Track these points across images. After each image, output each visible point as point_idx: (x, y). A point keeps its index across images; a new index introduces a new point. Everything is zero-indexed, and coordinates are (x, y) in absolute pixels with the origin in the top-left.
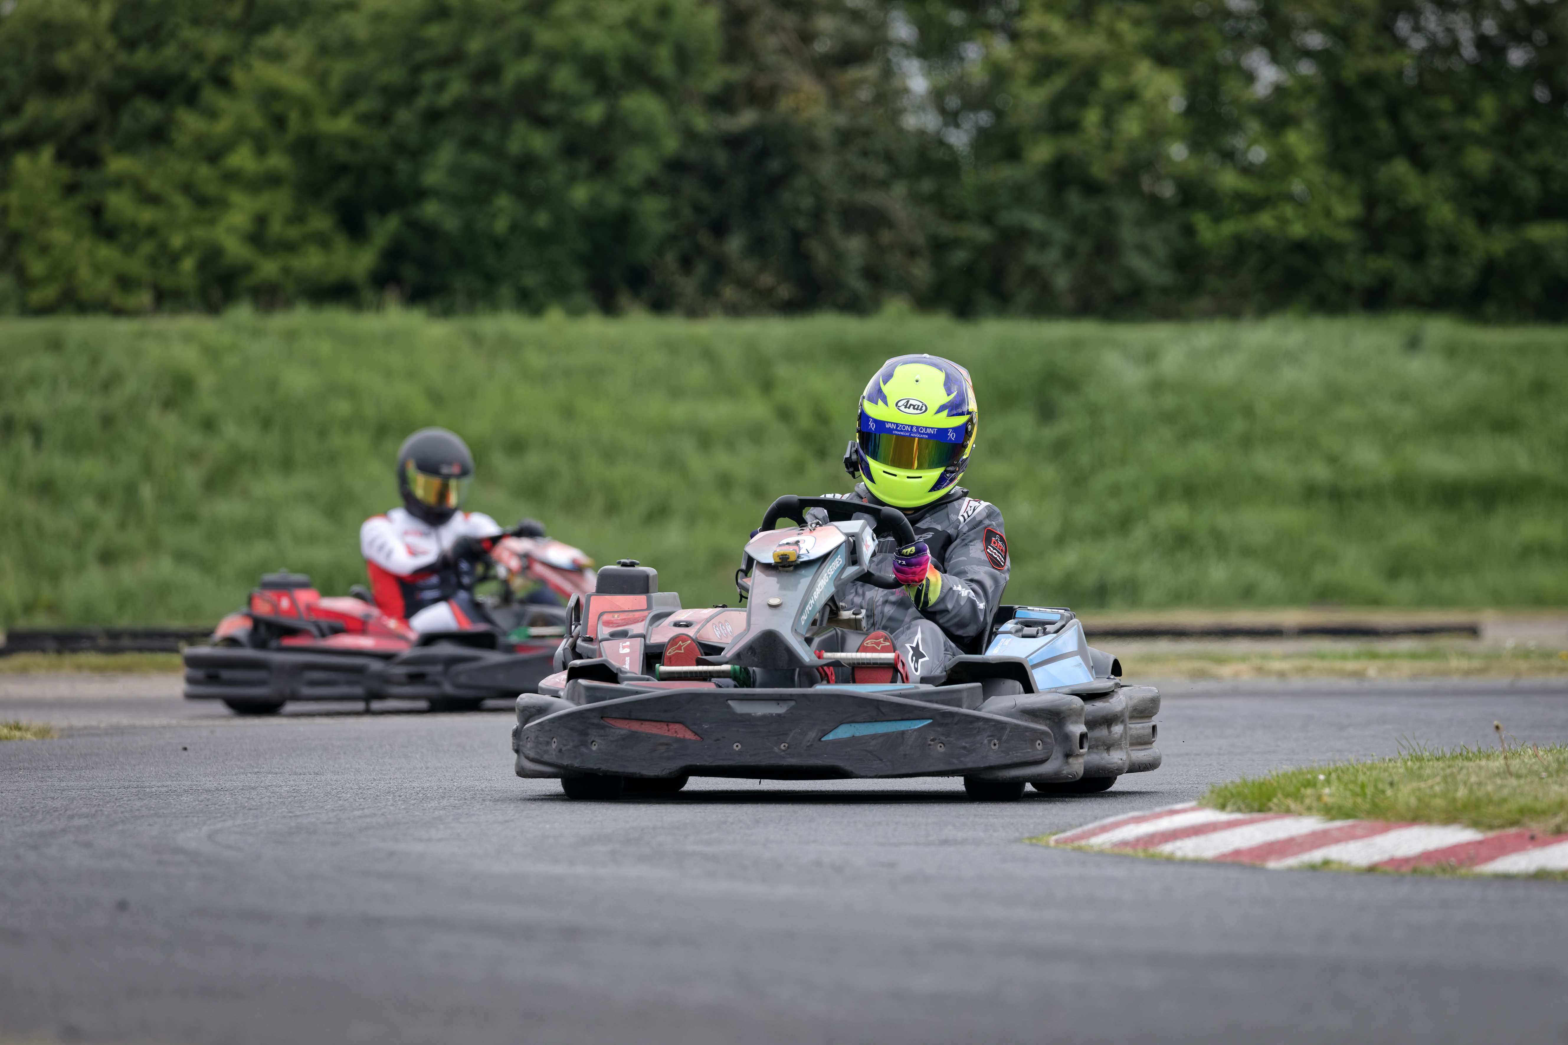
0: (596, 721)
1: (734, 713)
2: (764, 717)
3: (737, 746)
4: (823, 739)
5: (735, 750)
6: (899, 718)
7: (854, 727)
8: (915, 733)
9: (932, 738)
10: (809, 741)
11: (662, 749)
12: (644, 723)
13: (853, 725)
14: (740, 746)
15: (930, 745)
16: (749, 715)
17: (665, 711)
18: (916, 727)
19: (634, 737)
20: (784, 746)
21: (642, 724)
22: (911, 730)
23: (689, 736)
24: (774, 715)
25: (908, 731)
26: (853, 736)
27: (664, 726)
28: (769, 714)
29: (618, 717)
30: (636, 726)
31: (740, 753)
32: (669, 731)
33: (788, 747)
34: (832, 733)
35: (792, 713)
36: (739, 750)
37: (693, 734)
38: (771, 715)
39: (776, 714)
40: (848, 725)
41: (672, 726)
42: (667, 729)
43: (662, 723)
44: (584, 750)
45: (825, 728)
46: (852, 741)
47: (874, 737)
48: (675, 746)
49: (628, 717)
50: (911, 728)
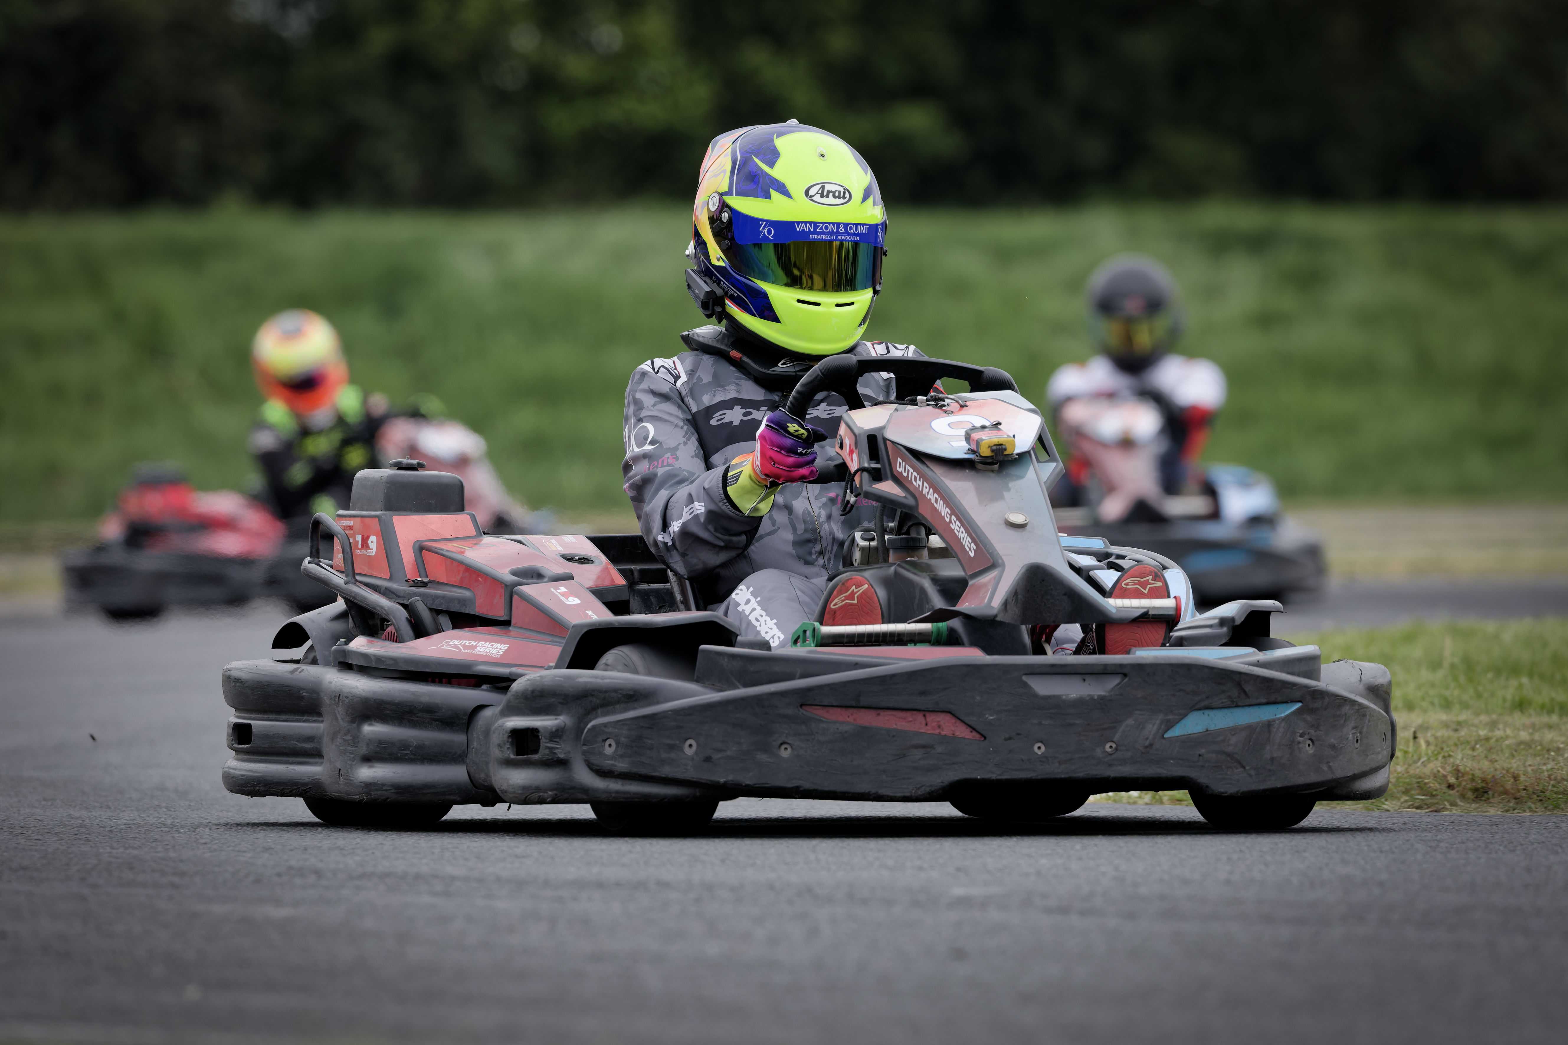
0: (790, 711)
1: (1035, 695)
2: (1080, 702)
3: (1039, 748)
4: (1166, 736)
5: (1037, 754)
6: (1264, 701)
7: (1209, 715)
8: (1283, 724)
9: (1301, 731)
10: (1147, 739)
11: (918, 754)
12: (882, 713)
13: (1207, 712)
14: (1043, 748)
15: (1299, 743)
16: (1058, 697)
17: (923, 693)
18: (1283, 715)
19: (865, 735)
20: (1111, 747)
21: (879, 714)
22: (1278, 719)
23: (962, 732)
24: (1096, 697)
25: (1274, 721)
26: (1207, 730)
27: (919, 717)
28: (1089, 695)
29: (835, 704)
30: (866, 719)
31: (1044, 759)
32: (926, 725)
33: (1116, 749)
34: (1179, 726)
35: (1121, 695)
36: (1042, 754)
37: (969, 729)
38: (1092, 698)
39: (1099, 696)
40: (1201, 712)
41: (931, 717)
42: (924, 722)
43: (915, 712)
44: (762, 757)
45: (1171, 717)
46: (1206, 738)
47: (1234, 730)
48: (939, 749)
49: (854, 704)
50: (1278, 716)
